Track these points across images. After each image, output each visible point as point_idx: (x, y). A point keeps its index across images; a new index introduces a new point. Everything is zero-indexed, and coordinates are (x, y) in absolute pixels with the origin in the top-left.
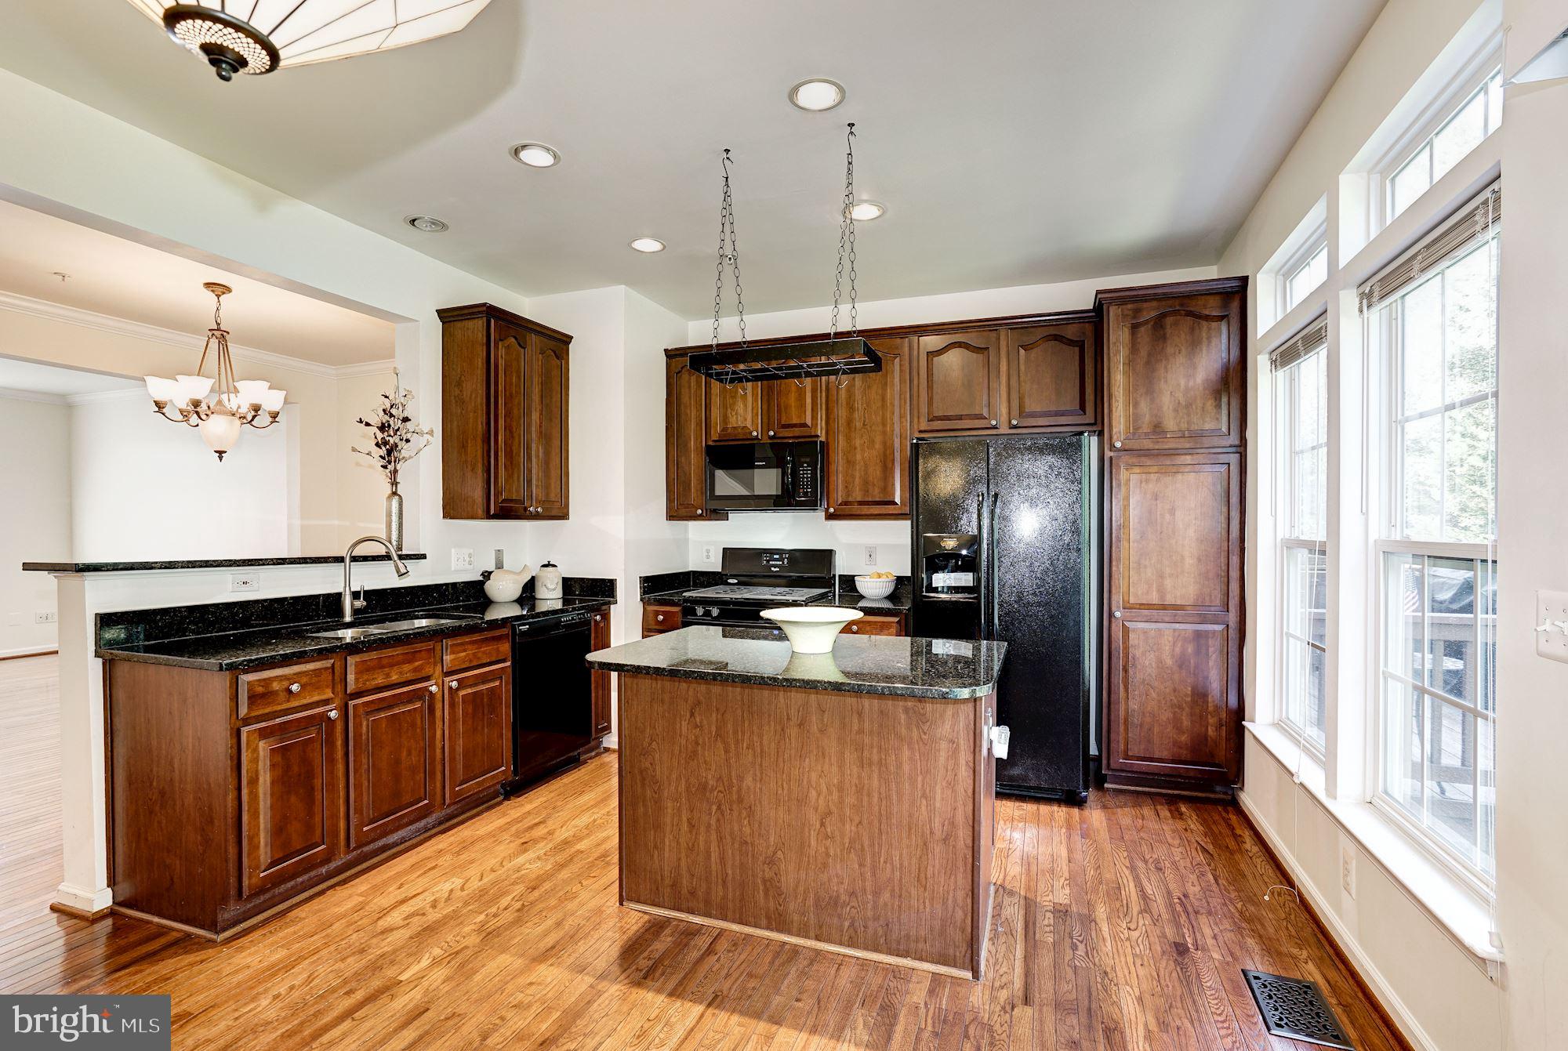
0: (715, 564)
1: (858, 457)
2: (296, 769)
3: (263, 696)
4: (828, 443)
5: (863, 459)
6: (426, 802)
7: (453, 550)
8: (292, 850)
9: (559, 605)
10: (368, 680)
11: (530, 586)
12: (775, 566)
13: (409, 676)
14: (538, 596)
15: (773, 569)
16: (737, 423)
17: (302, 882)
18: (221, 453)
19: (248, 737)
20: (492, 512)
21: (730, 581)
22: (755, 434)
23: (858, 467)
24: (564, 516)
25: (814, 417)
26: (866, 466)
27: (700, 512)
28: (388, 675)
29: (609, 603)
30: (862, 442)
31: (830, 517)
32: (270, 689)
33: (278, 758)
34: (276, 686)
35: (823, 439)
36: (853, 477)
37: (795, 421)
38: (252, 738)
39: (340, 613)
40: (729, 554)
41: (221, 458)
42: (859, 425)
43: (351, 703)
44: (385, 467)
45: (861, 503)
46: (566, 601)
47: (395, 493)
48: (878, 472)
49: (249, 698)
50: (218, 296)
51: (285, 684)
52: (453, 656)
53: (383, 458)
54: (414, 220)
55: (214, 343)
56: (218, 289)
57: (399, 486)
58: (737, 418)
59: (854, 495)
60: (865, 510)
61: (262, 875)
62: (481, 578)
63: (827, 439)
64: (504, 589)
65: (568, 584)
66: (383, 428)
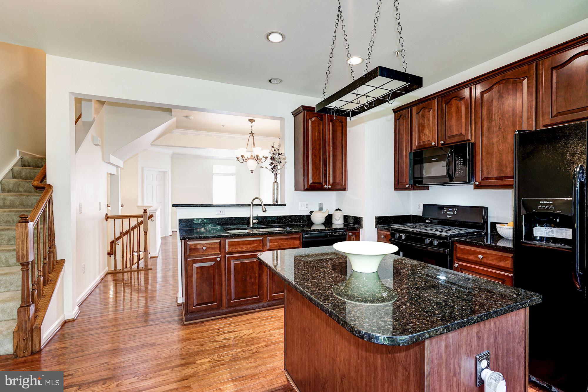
0: (418, 212)
1: (495, 149)
2: (205, 275)
3: (194, 249)
4: (475, 143)
5: (499, 150)
6: (258, 297)
7: (299, 203)
8: (204, 302)
9: (342, 226)
10: (233, 249)
11: (329, 218)
12: (449, 215)
13: (250, 249)
14: (333, 223)
15: (448, 216)
16: (425, 139)
17: (213, 313)
18: (252, 171)
19: (189, 262)
20: (306, 188)
21: (427, 221)
22: (433, 143)
23: (495, 156)
24: (345, 189)
25: (466, 130)
26: (501, 154)
27: (407, 186)
28: (242, 248)
29: (360, 228)
30: (498, 140)
31: (477, 187)
32: (197, 247)
33: (199, 271)
34: (199, 247)
35: (472, 141)
36: (492, 163)
37: (455, 133)
38: (190, 262)
39: (249, 224)
40: (426, 207)
41: (252, 173)
42: (495, 129)
43: (227, 256)
44: (272, 172)
45: (497, 178)
46: (345, 225)
47: (276, 182)
48: (510, 158)
49: (189, 249)
50: (252, 123)
51: (202, 246)
52: (271, 244)
53: (272, 169)
54: (270, 80)
55: (251, 137)
56: (252, 121)
57: (277, 179)
58: (425, 137)
59: (492, 174)
60: (500, 182)
61: (194, 307)
62: (310, 214)
63: (475, 141)
64: (318, 219)
65: (346, 218)
66: (272, 158)
